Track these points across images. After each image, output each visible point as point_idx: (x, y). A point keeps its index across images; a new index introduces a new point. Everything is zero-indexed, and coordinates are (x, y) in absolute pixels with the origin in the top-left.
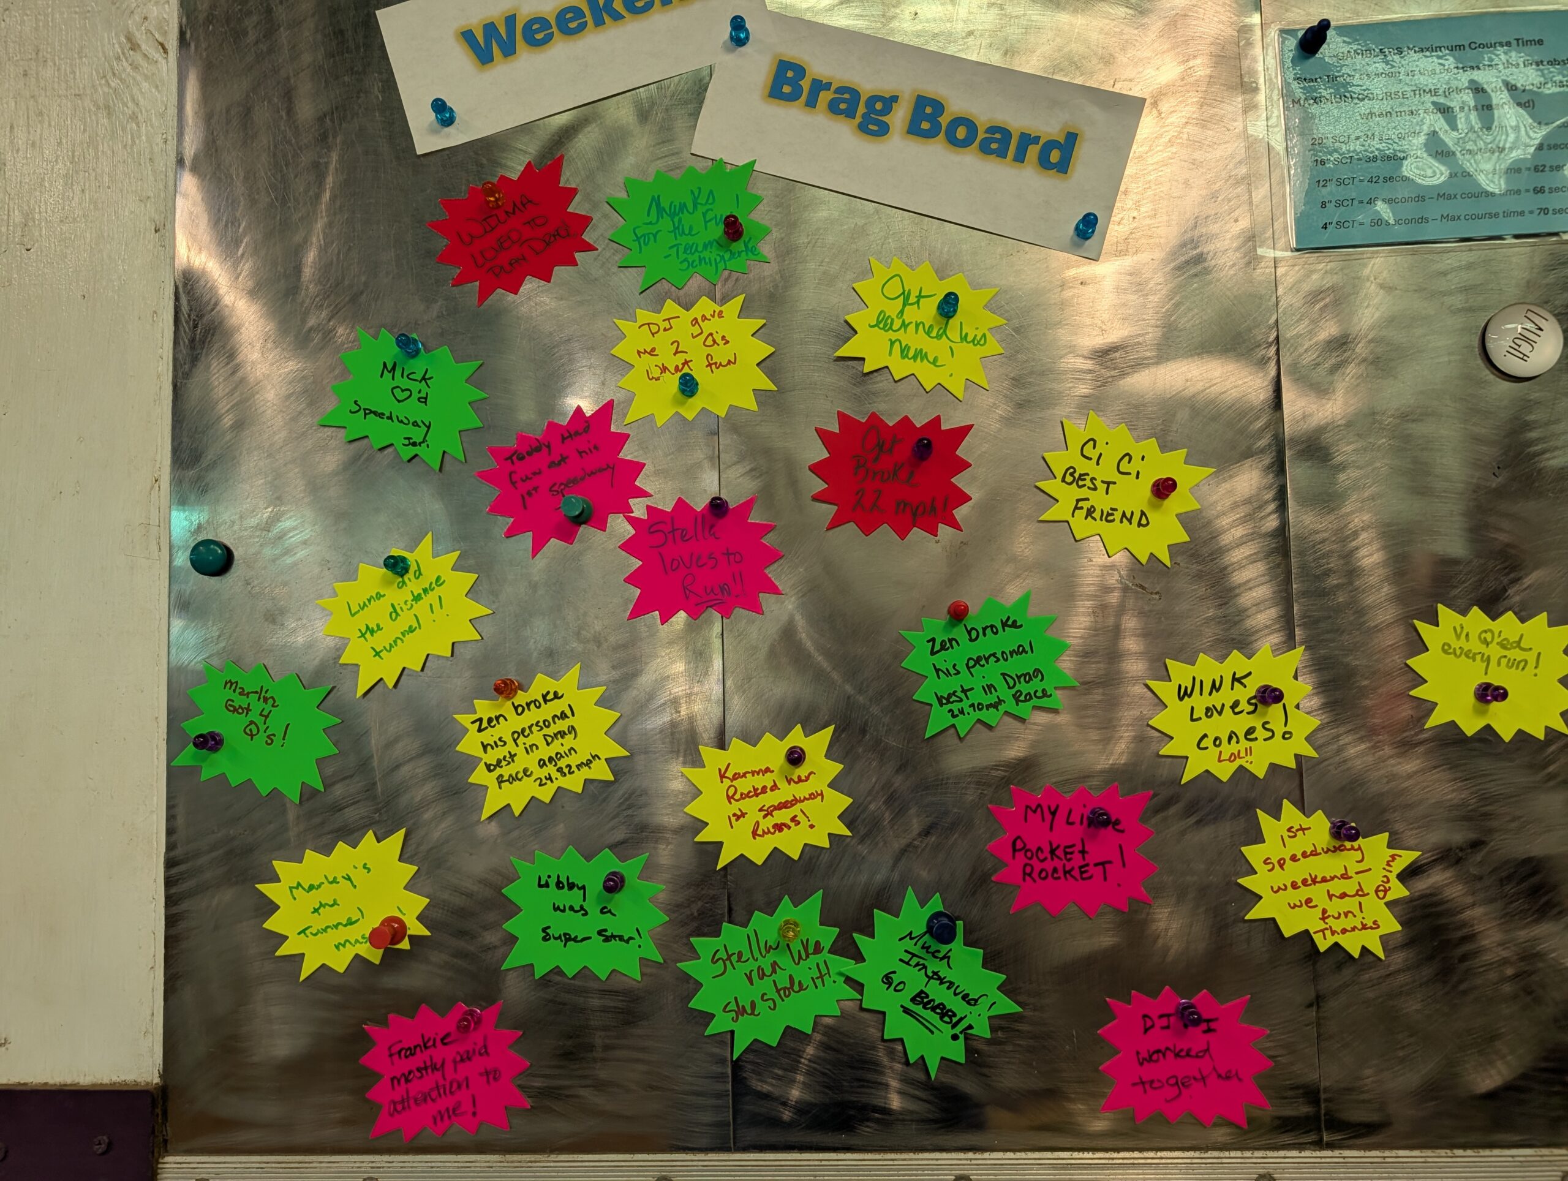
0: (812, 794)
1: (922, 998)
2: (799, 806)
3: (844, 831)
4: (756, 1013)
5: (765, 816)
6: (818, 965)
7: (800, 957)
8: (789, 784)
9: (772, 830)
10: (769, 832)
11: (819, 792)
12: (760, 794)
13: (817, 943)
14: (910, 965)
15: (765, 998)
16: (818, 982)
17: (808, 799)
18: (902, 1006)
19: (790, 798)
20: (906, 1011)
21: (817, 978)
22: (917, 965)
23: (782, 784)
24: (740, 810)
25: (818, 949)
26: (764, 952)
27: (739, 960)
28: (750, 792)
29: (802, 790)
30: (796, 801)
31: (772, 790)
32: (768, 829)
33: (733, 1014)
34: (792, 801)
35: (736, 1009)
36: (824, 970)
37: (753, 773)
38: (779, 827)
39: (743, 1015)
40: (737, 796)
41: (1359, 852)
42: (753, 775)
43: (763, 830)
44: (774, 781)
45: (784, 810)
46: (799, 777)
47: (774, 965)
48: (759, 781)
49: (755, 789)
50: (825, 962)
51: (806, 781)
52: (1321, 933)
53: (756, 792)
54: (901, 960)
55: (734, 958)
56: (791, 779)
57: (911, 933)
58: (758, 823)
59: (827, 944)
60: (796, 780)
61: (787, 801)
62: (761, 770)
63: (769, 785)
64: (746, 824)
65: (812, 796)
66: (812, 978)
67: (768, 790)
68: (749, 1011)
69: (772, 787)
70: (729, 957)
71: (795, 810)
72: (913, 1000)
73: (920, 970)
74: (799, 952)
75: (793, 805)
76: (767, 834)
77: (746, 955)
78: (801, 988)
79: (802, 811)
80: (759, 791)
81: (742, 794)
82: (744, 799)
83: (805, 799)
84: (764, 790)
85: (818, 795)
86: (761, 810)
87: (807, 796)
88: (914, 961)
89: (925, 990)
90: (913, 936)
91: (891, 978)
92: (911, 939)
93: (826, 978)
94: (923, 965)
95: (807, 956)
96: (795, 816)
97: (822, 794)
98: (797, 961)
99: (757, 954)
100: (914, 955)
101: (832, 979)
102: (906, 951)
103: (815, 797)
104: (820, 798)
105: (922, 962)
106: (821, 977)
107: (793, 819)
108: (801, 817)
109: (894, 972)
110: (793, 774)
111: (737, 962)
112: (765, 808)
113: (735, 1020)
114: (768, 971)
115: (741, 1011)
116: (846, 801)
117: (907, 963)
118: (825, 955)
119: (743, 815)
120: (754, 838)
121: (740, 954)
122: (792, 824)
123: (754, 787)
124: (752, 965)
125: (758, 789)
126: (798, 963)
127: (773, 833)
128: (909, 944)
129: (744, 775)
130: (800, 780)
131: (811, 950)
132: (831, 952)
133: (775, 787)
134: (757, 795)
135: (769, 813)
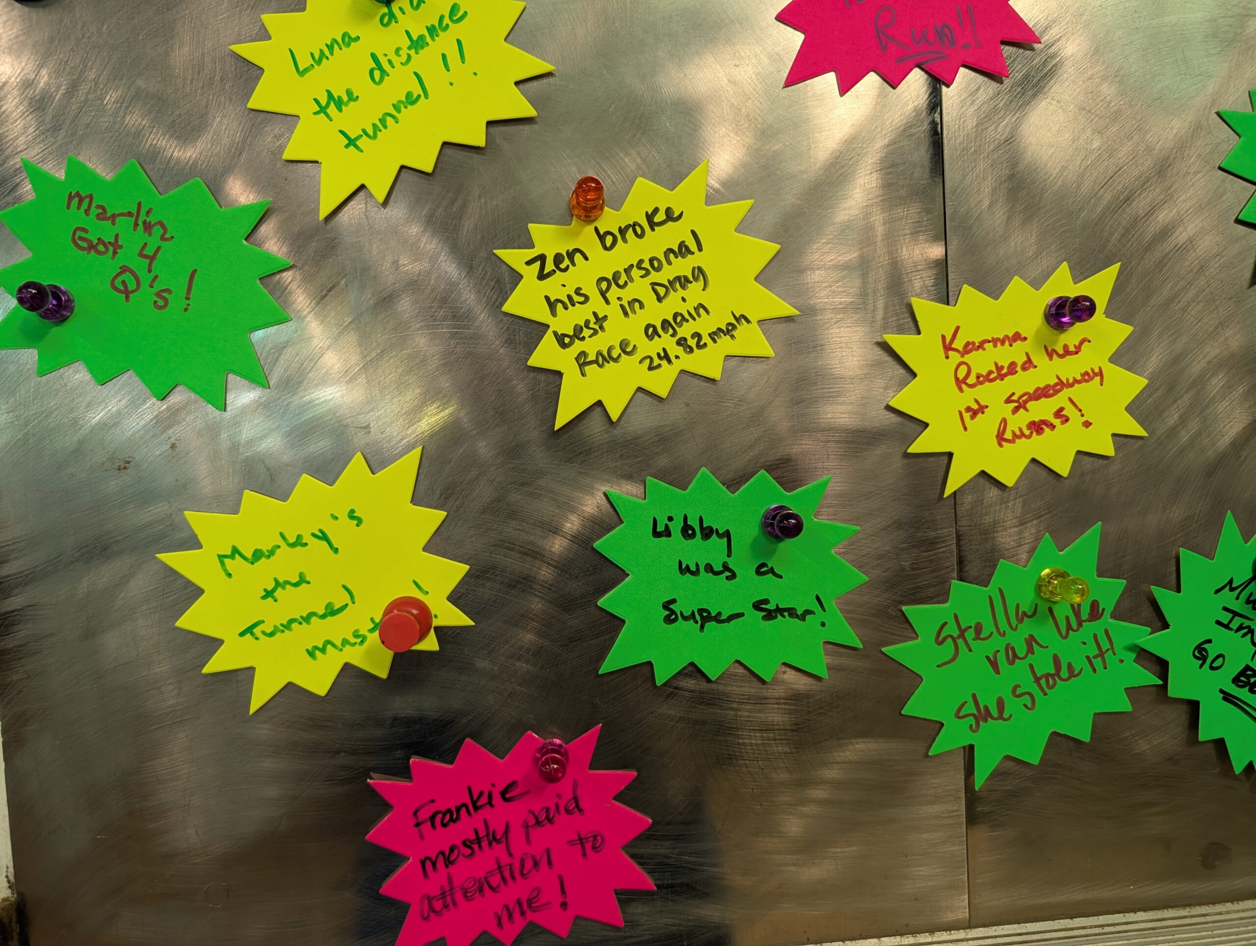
0: (1087, 373)
1: (1248, 677)
2: (1066, 393)
3: (1134, 428)
4: (1006, 716)
5: (1015, 410)
6: (1095, 636)
7: (1069, 627)
8: (1051, 359)
9: (1027, 432)
10: (1023, 435)
11: (1097, 370)
13: (1094, 605)
14: (1231, 629)
15: (1019, 691)
16: (1098, 663)
17: (1079, 382)
18: (1221, 691)
19: (1053, 381)
20: (1228, 697)
21: (1095, 657)
22: (1240, 628)
23: (1039, 359)
24: (977, 401)
25: (1095, 613)
26: (1014, 622)
27: (978, 637)
28: (990, 372)
29: (1070, 368)
31: (1024, 369)
32: (1021, 430)
33: (971, 720)
34: (1056, 385)
35: (975, 712)
37: (995, 341)
38: (1038, 427)
39: (986, 721)
40: (972, 380)
42: (995, 346)
43: (1013, 433)
44: (1027, 354)
45: (1043, 400)
46: (1065, 347)
47: (1031, 641)
48: (1005, 355)
49: (999, 368)
50: (1107, 632)
51: (1077, 353)
53: (1001, 373)
54: (1218, 623)
55: (970, 635)
56: (1054, 351)
57: (1231, 581)
58: (1004, 421)
60: (1061, 352)
61: (1048, 386)
62: (1007, 337)
63: (1021, 360)
64: (987, 423)
66: (1088, 658)
67: (1018, 369)
68: (995, 712)
69: (1025, 363)
70: (962, 632)
71: (1060, 400)
72: (1236, 680)
73: (1244, 635)
74: (1067, 618)
75: (1057, 392)
76: (1019, 437)
77: (988, 628)
78: (1072, 674)
79: (1071, 400)
80: (1005, 371)
81: (978, 377)
82: (981, 383)
83: (1076, 381)
84: (1012, 369)
85: (1096, 374)
86: (1008, 401)
87: (1079, 378)
88: (1235, 625)
89: (1251, 664)
90: (1234, 585)
91: (1205, 650)
92: (1232, 590)
93: (1108, 656)
94: (1248, 627)
95: (1080, 624)
96: (1062, 409)
97: (1101, 374)
98: (1064, 632)
99: (1003, 625)
100: (1235, 614)
101: (1117, 657)
102: (1225, 609)
103: (1091, 379)
104: (1097, 379)
106: (1101, 654)
107: (1059, 413)
108: (1069, 411)
109: (1209, 641)
110: (1056, 342)
111: (974, 639)
112: (1015, 398)
113: (974, 729)
114: (1021, 650)
115: (983, 715)
116: (1136, 384)
117: (1227, 627)
119: (982, 409)
120: (1001, 445)
121: (978, 628)
122: (1057, 422)
123: (996, 364)
124: (997, 644)
126: (1065, 637)
127: (1029, 437)
129: (981, 346)
130: (1067, 352)
131: (1085, 613)
133: (1028, 364)
135: (1020, 405)
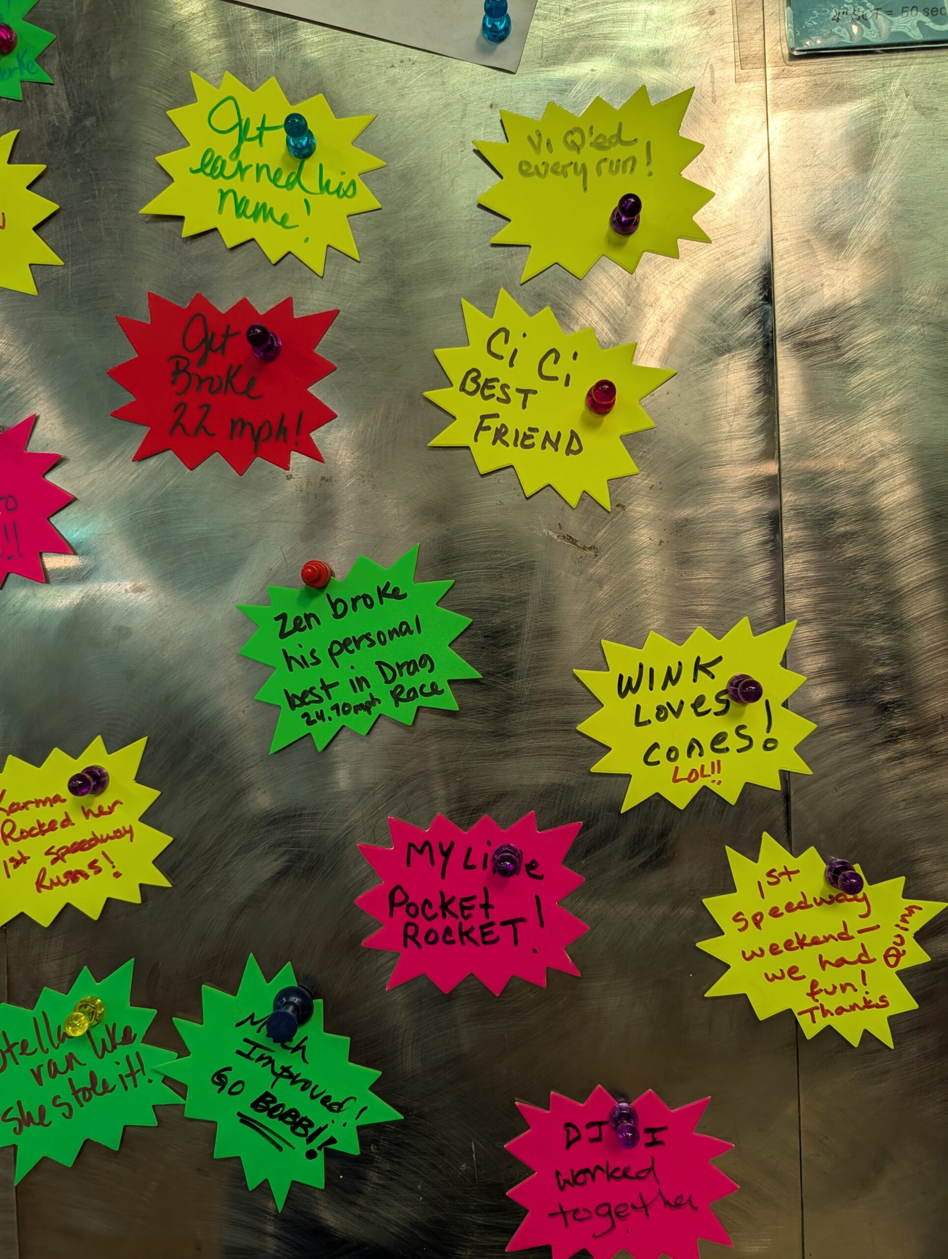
0: (118, 831)
1: (268, 1103)
2: (100, 847)
3: (160, 880)
4: (46, 1122)
5: (54, 862)
6: (128, 1058)
7: (105, 1048)
8: (87, 817)
9: (64, 880)
10: (59, 882)
11: (128, 828)
12: (47, 831)
13: (127, 1030)
14: (252, 1059)
15: (58, 1102)
16: (129, 1081)
17: (112, 838)
18: (239, 1114)
19: (88, 837)
20: (245, 1120)
21: (127, 1076)
22: (261, 1058)
23: (77, 818)
24: (20, 853)
25: (128, 1037)
26: (56, 1042)
27: (23, 1052)
28: (33, 829)
29: (103, 826)
30: (95, 841)
31: (63, 825)
32: (58, 878)
33: (16, 1124)
34: (91, 840)
35: (19, 1116)
36: (136, 1066)
37: (37, 803)
38: (73, 876)
39: (28, 1125)
40: (16, 835)
41: (864, 903)
42: (37, 806)
43: (51, 881)
44: (66, 814)
45: (79, 853)
46: (100, 808)
47: (70, 1058)
48: (46, 814)
49: (41, 825)
50: (138, 1054)
51: (110, 813)
52: (809, 1014)
53: (42, 829)
54: (239, 1052)
55: (17, 1050)
56: (90, 811)
57: (252, 1016)
58: (44, 870)
59: (140, 1029)
60: (96, 812)
61: (83, 841)
62: (48, 799)
63: (60, 819)
64: (28, 873)
65: (118, 834)
66: (120, 1076)
67: (58, 826)
68: (36, 1119)
69: (64, 821)
70: (10, 1048)
71: (93, 853)
72: (255, 1105)
73: (264, 1065)
74: (103, 1040)
75: (92, 846)
76: (56, 884)
77: (33, 1045)
78: (106, 1089)
79: (104, 853)
80: (46, 827)
81: (22, 832)
82: (25, 838)
83: (109, 838)
84: (52, 826)
85: (126, 832)
86: (48, 853)
87: (111, 834)
88: (256, 1054)
89: (271, 1091)
90: (255, 1020)
91: (225, 1077)
92: (253, 1023)
93: (139, 1076)
94: (269, 1058)
95: (114, 1047)
96: (95, 861)
97: (131, 831)
98: (100, 1054)
99: (46, 1044)
100: (256, 1045)
101: (146, 1078)
102: (246, 1040)
103: (122, 835)
104: (128, 836)
105: (267, 1054)
106: (132, 1074)
107: (92, 865)
108: (102, 863)
109: (229, 1069)
110: (91, 804)
111: (21, 1054)
112: (54, 850)
113: (18, 1132)
114: (62, 1067)
115: (26, 1120)
116: (163, 840)
117: (248, 1056)
118: (138, 1045)
119: (24, 859)
120: (39, 891)
121: (24, 1045)
122: (90, 872)
123: (38, 822)
124: (41, 1059)
125: (44, 825)
127: (65, 885)
128: (249, 1031)
129: (25, 806)
130: (101, 812)
131: (119, 1038)
132: (145, 1040)
133: (67, 822)
134: (43, 833)
135: (58, 856)
